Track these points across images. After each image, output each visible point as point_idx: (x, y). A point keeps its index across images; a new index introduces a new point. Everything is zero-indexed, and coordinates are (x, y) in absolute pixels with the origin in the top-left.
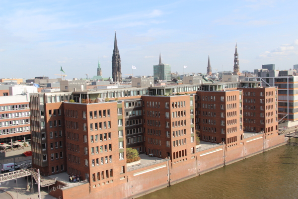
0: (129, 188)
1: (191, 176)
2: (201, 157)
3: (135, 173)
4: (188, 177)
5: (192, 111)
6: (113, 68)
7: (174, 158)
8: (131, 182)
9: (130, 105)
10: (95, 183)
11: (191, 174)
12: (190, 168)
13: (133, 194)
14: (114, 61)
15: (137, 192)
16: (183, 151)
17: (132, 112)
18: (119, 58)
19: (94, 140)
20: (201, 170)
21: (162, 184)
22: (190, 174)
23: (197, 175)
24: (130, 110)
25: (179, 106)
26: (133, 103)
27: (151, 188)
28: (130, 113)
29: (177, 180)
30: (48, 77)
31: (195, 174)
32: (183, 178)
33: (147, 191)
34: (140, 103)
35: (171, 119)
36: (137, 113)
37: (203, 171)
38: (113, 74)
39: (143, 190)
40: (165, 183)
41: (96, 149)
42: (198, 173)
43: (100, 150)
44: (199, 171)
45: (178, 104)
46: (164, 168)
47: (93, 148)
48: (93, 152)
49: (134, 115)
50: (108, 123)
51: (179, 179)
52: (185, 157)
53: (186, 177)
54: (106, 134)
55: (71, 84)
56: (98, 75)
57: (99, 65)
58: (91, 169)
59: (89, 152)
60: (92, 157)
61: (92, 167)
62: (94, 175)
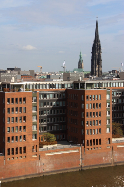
0: (41, 166)
1: (106, 164)
2: (118, 148)
3: (47, 153)
4: (103, 164)
5: (108, 104)
6: (92, 60)
7: (88, 145)
8: (43, 161)
9: (54, 96)
10: (9, 156)
11: (106, 163)
12: (105, 157)
13: (44, 171)
14: (93, 52)
15: (48, 170)
16: (97, 140)
17: (56, 103)
18: (100, 48)
19: (11, 121)
20: (118, 161)
21: (74, 167)
22: (104, 162)
23: (112, 165)
24: (54, 101)
25: (94, 99)
26: (58, 95)
27: (63, 168)
28: (54, 103)
29: (90, 166)
31: (111, 164)
32: (97, 165)
33: (58, 171)
34: (64, 95)
35: (85, 110)
36: (61, 104)
37: (120, 162)
38: (92, 67)
39: (54, 169)
40: (77, 166)
41: (11, 129)
42: (115, 163)
43: (15, 130)
44: (116, 161)
45: (93, 97)
46: (76, 153)
47: (9, 128)
48: (9, 131)
49: (58, 105)
50: (23, 109)
51: (92, 165)
52: (99, 146)
53: (100, 165)
54: (21, 117)
55: (3, 76)
56: (79, 68)
57: (81, 56)
58: (6, 144)
59: (6, 131)
60: (8, 134)
61: (7, 143)
62: (9, 150)
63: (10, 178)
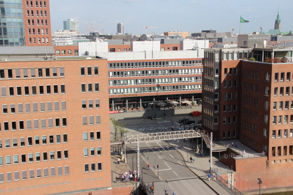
10: (274, 158)
19: (278, 107)
30: (215, 31)
41: (278, 118)
43: (284, 120)
47: (275, 117)
48: (275, 122)
55: (251, 38)
56: (275, 28)
57: (278, 15)
58: (270, 141)
59: (270, 121)
60: (273, 127)
61: (272, 139)
62: (274, 148)
63: (275, 188)
